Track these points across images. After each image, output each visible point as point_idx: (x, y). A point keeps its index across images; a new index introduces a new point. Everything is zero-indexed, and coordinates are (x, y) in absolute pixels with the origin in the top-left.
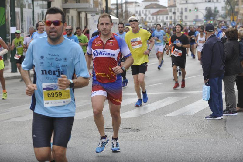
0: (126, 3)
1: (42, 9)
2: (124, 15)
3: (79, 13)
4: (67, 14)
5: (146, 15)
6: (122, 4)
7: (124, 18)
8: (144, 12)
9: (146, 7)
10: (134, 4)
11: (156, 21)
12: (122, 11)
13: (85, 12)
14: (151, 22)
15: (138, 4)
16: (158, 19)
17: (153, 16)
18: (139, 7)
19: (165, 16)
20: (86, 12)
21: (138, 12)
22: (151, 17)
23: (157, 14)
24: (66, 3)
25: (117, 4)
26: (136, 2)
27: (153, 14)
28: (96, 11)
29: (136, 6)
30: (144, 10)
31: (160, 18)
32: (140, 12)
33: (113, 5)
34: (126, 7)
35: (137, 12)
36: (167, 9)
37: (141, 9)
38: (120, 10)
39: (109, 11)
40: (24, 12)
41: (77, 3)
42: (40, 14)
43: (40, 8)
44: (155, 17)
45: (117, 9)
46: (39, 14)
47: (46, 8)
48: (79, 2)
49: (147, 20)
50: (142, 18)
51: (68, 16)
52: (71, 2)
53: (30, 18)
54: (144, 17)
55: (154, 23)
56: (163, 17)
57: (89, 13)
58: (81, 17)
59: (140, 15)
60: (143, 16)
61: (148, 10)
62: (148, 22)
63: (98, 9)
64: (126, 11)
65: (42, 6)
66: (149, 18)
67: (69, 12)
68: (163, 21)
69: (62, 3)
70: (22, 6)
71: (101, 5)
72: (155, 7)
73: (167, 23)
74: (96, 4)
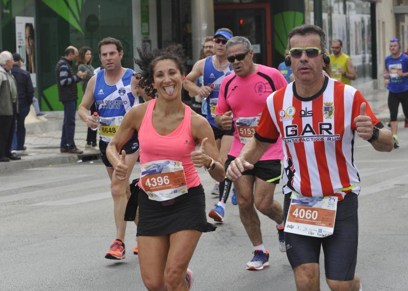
1: (361, 16)
4: (401, 24)
24: (399, 4)
40: (333, 20)
42: (359, 23)
43: (357, 13)
46: (357, 23)
47: (368, 14)
51: (403, 27)
52: (407, 4)
53: (343, 31)
65: (360, 10)
67: (403, 21)
69: (394, 5)
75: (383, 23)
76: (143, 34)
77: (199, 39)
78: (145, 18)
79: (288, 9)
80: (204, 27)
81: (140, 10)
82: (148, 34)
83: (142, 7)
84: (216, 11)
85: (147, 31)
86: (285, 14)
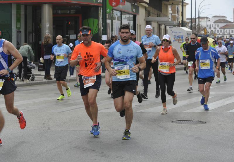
0: (199, 18)
1: (128, 21)
2: (197, 27)
3: (159, 25)
5: (215, 28)
6: (195, 19)
7: (197, 30)
8: (214, 26)
9: (215, 22)
10: (205, 19)
11: (223, 34)
12: (195, 24)
13: (164, 24)
14: (219, 34)
15: (209, 19)
16: (225, 32)
17: (221, 29)
18: (209, 22)
19: (231, 30)
20: (166, 25)
21: (209, 26)
22: (220, 30)
23: (225, 27)
24: (149, 16)
25: (191, 19)
26: (207, 18)
27: (221, 28)
28: (174, 24)
29: (207, 21)
30: (214, 24)
31: (227, 31)
32: (210, 25)
33: (187, 19)
34: (199, 21)
35: (207, 26)
36: (233, 24)
37: (211, 23)
38: (193, 24)
39: (184, 24)
40: (113, 23)
41: (158, 17)
43: (127, 20)
44: (222, 30)
45: (191, 22)
48: (160, 17)
49: (216, 32)
50: (212, 30)
52: (153, 16)
54: (214, 30)
55: (221, 35)
56: (229, 30)
57: (168, 26)
58: (161, 29)
59: (210, 28)
60: (212, 29)
61: (217, 24)
62: (217, 34)
63: (176, 22)
64: (199, 25)
65: (129, 19)
66: (218, 31)
68: (229, 34)
69: (146, 17)
70: (112, 19)
71: (178, 19)
72: (223, 22)
73: (232, 35)
74: (174, 18)
75: (140, 25)
76: (17, 28)
77: (45, 31)
78: (18, 20)
79: (90, 18)
80: (48, 25)
81: (16, 16)
82: (20, 28)
83: (17, 14)
84: (53, 18)
85: (19, 27)
86: (89, 19)
